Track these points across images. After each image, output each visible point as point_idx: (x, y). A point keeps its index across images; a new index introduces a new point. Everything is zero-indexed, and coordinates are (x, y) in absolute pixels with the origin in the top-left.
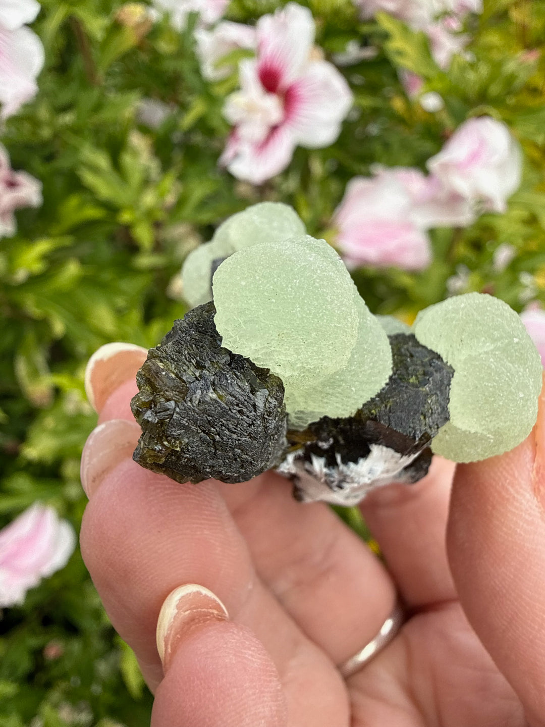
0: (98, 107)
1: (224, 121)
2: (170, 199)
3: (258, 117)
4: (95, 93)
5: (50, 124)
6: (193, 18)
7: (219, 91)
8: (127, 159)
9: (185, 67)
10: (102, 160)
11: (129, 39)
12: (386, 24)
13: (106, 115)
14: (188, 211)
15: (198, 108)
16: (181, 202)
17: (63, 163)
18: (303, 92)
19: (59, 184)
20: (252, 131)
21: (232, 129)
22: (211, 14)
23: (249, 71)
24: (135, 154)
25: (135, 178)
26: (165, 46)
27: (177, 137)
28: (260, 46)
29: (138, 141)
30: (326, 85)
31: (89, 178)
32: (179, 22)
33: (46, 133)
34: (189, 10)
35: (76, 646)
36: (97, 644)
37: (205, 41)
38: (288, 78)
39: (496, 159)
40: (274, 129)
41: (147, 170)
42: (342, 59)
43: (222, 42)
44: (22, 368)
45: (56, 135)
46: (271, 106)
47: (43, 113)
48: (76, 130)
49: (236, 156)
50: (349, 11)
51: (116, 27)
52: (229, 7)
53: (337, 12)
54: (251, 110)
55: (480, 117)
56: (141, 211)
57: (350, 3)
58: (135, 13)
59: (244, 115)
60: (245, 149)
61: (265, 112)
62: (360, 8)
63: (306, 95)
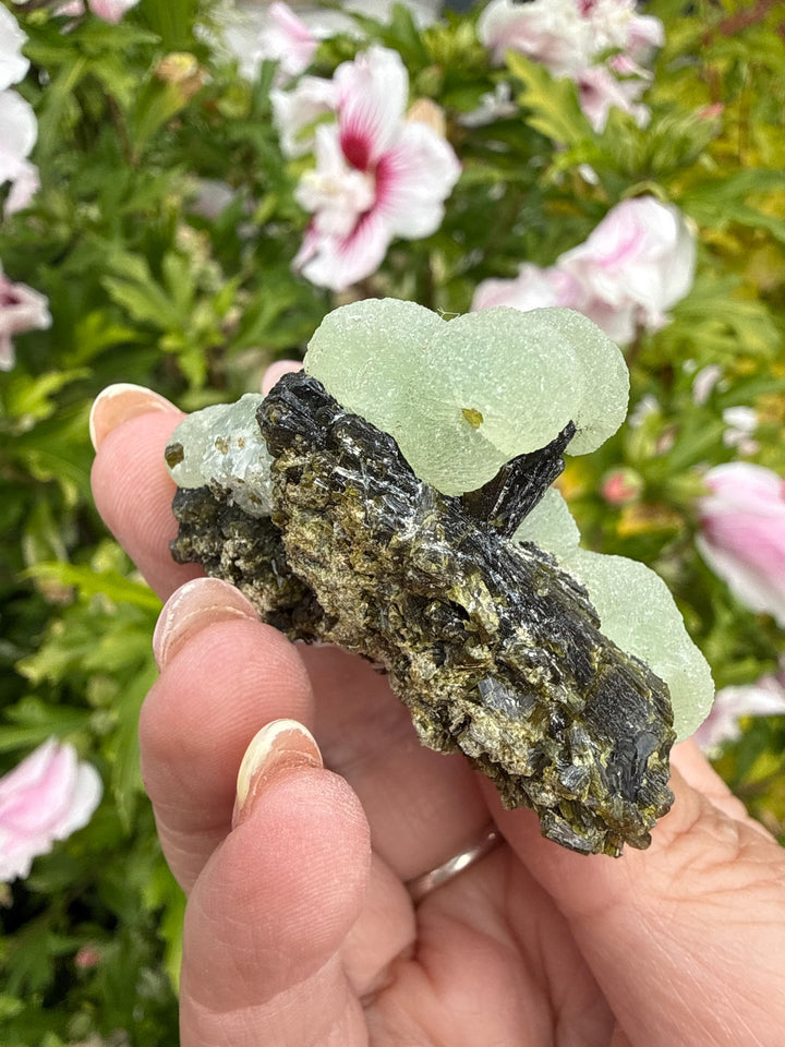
0: (127, 195)
1: (299, 208)
2: (233, 315)
3: (341, 201)
4: (125, 174)
5: (69, 221)
6: (269, 68)
8: (171, 264)
9: (257, 135)
10: (138, 268)
11: (175, 100)
12: (520, 71)
13: (140, 203)
14: (257, 332)
16: (247, 321)
18: (397, 165)
19: (76, 294)
20: (334, 222)
21: (308, 221)
22: (294, 63)
23: (328, 141)
24: (184, 257)
25: (184, 289)
26: (228, 107)
27: (247, 230)
28: (342, 103)
29: (186, 237)
30: (425, 153)
31: (119, 293)
32: (250, 72)
33: (62, 232)
34: (263, 58)
37: (282, 102)
38: (378, 150)
39: (656, 250)
40: (364, 217)
41: (203, 275)
43: (305, 103)
44: (30, 549)
45: (76, 236)
46: (358, 187)
47: (58, 205)
48: (102, 228)
49: (316, 255)
50: (476, 54)
51: (158, 84)
52: (318, 53)
53: (459, 56)
54: (331, 191)
55: (640, 195)
56: (191, 334)
57: (477, 44)
58: (180, 66)
59: (323, 199)
60: (326, 245)
61: (351, 195)
62: (491, 51)
63: (400, 168)
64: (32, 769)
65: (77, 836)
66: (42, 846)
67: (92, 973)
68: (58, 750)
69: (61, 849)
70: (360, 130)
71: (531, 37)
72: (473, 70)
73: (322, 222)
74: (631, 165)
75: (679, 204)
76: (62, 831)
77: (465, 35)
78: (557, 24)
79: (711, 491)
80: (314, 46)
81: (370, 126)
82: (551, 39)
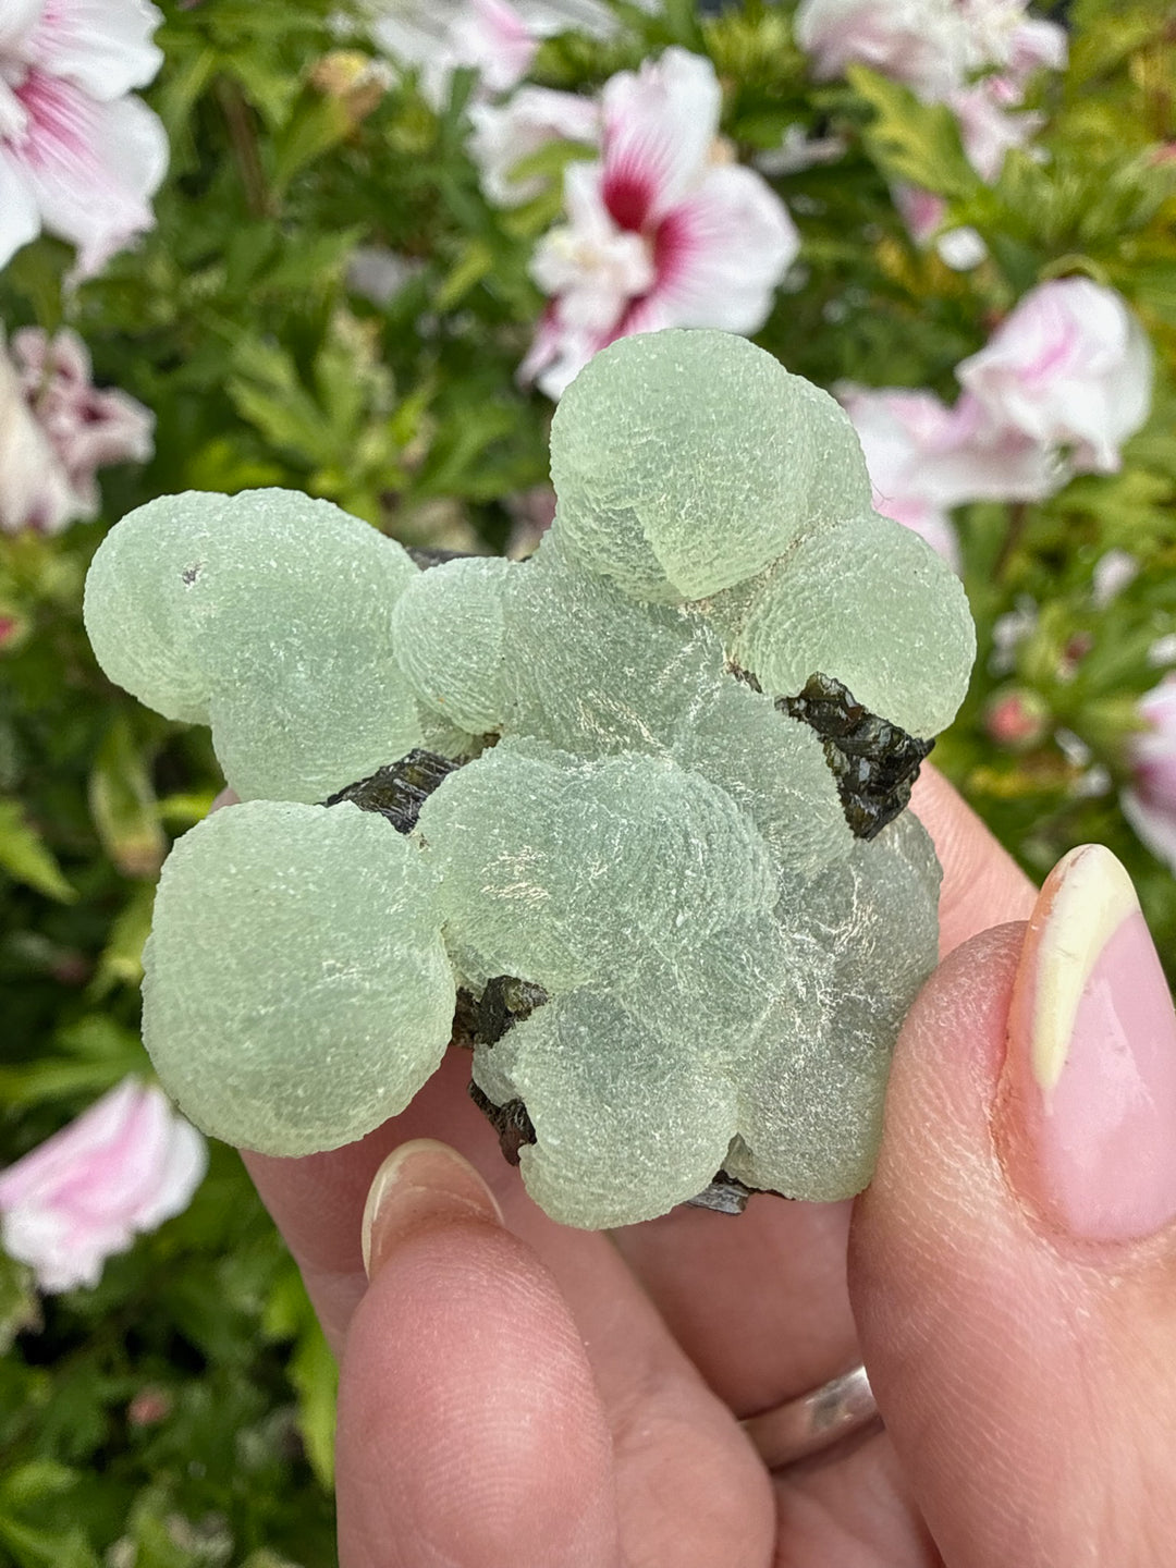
0: (273, 260)
1: (532, 287)
2: (416, 449)
3: (604, 278)
4: (266, 234)
5: (173, 294)
6: (465, 81)
7: (518, 228)
8: (328, 365)
9: (448, 181)
10: (279, 369)
11: (336, 123)
12: (868, 90)
13: (288, 277)
14: (451, 474)
15: (473, 263)
16: (436, 457)
17: (199, 374)
18: (696, 228)
19: (189, 414)
20: (590, 308)
21: (548, 304)
22: (500, 74)
23: (583, 186)
24: (345, 354)
25: (345, 404)
26: (404, 138)
27: (427, 326)
28: (608, 134)
29: (350, 333)
30: (745, 213)
31: (252, 404)
32: (435, 89)
33: (163, 311)
34: (456, 65)
35: (197, 1396)
36: (243, 1393)
37: (491, 128)
38: (665, 200)
39: (1099, 361)
40: (634, 304)
41: (367, 388)
42: (774, 162)
43: (525, 127)
44: (102, 797)
45: (184, 315)
46: (629, 258)
47: (159, 272)
48: (226, 307)
49: (557, 359)
50: (789, 62)
51: (311, 98)
52: (539, 58)
53: (763, 66)
54: (587, 263)
55: (1065, 276)
56: (356, 472)
57: (792, 46)
58: (348, 71)
59: (574, 274)
60: (575, 346)
61: (617, 268)
62: (814, 57)
63: (701, 233)
64: (102, 1125)
65: (170, 1225)
66: (116, 1239)
67: (155, 1431)
68: (141, 1097)
69: (145, 1243)
70: (639, 171)
71: (878, 38)
72: (785, 84)
73: (570, 310)
74: (1048, 232)
75: (1126, 292)
76: (149, 1216)
77: (771, 34)
78: (920, 18)
79: (1151, 725)
80: (530, 47)
81: (656, 165)
82: (910, 41)
